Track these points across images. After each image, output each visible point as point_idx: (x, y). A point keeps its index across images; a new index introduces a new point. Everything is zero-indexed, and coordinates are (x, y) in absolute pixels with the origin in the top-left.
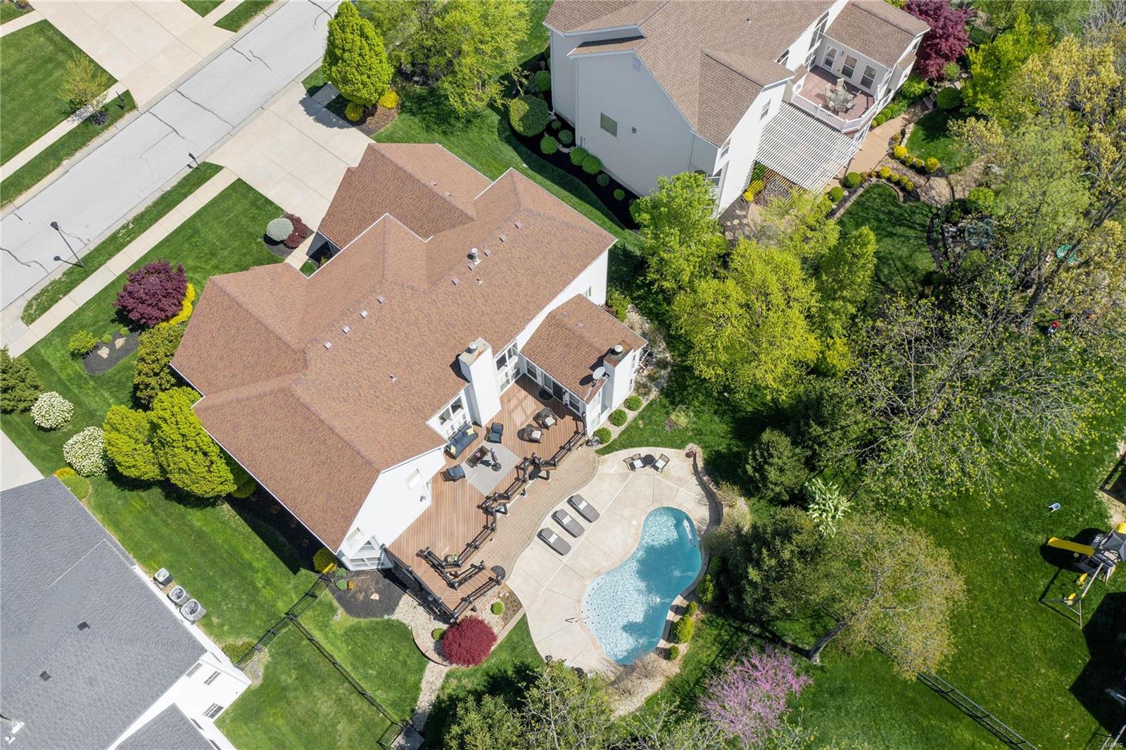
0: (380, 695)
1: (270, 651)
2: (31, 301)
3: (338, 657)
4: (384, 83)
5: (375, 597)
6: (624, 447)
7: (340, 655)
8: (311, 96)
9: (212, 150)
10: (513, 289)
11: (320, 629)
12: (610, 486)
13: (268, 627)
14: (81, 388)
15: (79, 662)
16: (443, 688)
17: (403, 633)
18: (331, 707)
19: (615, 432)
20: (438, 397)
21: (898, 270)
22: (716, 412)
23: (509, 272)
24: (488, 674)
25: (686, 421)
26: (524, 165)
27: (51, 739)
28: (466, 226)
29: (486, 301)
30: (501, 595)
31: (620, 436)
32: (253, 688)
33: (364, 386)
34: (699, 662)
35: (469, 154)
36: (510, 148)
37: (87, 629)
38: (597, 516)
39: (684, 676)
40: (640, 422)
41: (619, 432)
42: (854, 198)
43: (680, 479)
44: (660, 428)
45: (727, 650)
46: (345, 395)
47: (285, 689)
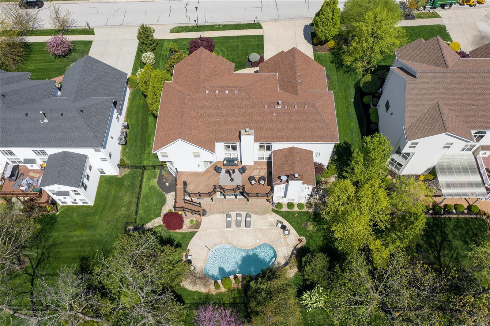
0: (141, 212)
1: (130, 171)
2: (177, 27)
3: (143, 190)
4: (330, 35)
5: (167, 184)
6: (282, 216)
7: (144, 190)
8: (311, 26)
9: (265, 21)
10: (284, 126)
11: (147, 179)
12: (264, 223)
13: (136, 165)
14: (163, 60)
15: (72, 119)
16: (156, 227)
17: (163, 202)
18: (127, 201)
19: (285, 209)
20: (226, 138)
21: (452, 257)
22: (324, 236)
23: (287, 120)
24: (170, 237)
25: (312, 229)
26: (353, 100)
27: (50, 132)
28: (294, 95)
29: (271, 122)
30: (197, 219)
31: (285, 212)
32: (117, 177)
33: (207, 114)
34: (222, 299)
35: (338, 82)
36: (354, 91)
37: (82, 112)
38: (249, 227)
39: (213, 297)
40: (297, 214)
41: (286, 211)
42: (467, 216)
43: (288, 244)
44: (301, 222)
45: (233, 305)
46: (199, 111)
47: (123, 185)
